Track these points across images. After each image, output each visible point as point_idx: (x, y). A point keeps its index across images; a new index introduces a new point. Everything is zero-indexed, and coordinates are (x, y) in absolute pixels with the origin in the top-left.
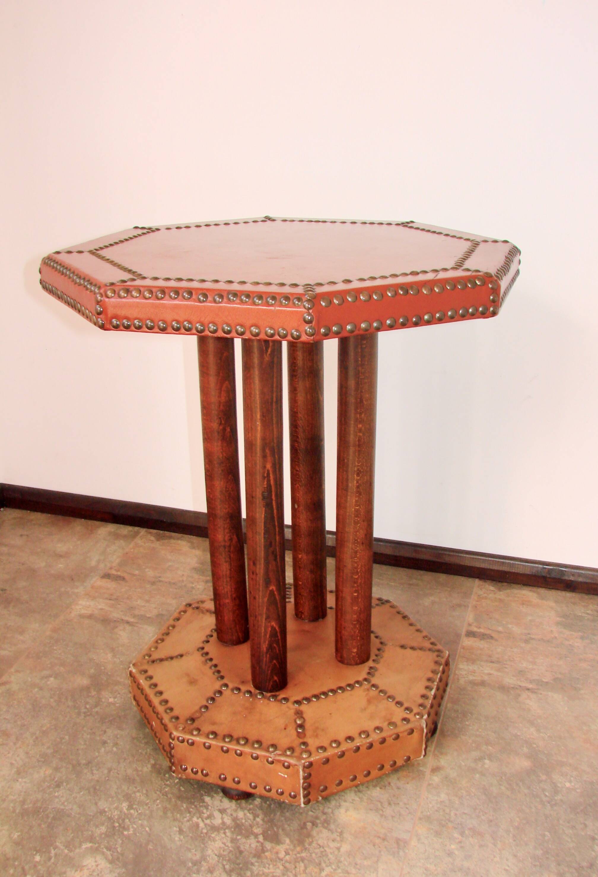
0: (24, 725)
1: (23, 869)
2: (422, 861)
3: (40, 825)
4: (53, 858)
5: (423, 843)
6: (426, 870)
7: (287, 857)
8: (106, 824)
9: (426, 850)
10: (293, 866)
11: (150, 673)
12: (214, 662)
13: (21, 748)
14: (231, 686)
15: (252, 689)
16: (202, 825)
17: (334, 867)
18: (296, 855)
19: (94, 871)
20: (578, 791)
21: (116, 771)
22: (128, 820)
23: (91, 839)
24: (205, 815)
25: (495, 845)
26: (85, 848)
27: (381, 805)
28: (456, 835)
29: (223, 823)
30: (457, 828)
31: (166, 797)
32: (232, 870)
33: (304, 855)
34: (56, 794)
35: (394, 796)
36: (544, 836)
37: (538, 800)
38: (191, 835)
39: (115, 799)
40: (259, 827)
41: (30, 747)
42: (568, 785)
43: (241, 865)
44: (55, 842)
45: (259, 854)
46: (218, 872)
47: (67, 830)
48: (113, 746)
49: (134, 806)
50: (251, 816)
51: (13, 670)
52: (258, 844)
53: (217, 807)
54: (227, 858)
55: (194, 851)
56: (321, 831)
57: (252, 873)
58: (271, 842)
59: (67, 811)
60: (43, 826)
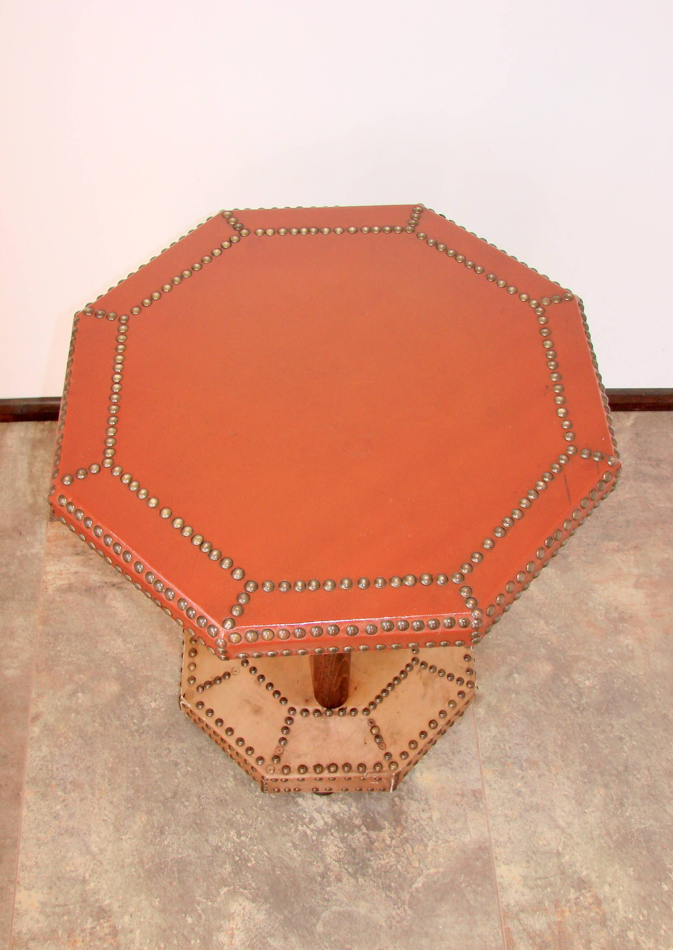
0: (89, 767)
1: (183, 935)
2: (500, 809)
3: (171, 883)
4: (203, 915)
5: (494, 789)
6: (506, 817)
7: (393, 842)
8: (228, 861)
9: (499, 797)
10: (402, 850)
11: (207, 706)
12: (267, 681)
13: (101, 798)
14: (298, 709)
15: (320, 708)
16: (309, 832)
17: (434, 840)
18: (399, 837)
19: (244, 915)
20: (597, 687)
21: (204, 795)
22: (244, 850)
23: (224, 882)
24: (307, 820)
25: (550, 771)
26: (224, 894)
27: (447, 757)
28: (517, 771)
29: (326, 823)
30: (515, 763)
31: (264, 811)
32: (356, 872)
33: (405, 835)
34: (166, 843)
35: (454, 743)
36: (583, 748)
37: (569, 708)
38: (305, 846)
39: (220, 829)
40: (357, 817)
41: (109, 794)
42: (587, 683)
43: (360, 864)
44: (195, 897)
45: (370, 846)
46: (345, 879)
47: (197, 880)
48: (186, 765)
49: (242, 832)
50: (345, 807)
51: (34, 695)
52: (365, 837)
53: (313, 806)
54: (346, 861)
55: (315, 863)
56: (409, 803)
57: (373, 869)
58: (374, 830)
59: (187, 859)
60: (174, 883)
